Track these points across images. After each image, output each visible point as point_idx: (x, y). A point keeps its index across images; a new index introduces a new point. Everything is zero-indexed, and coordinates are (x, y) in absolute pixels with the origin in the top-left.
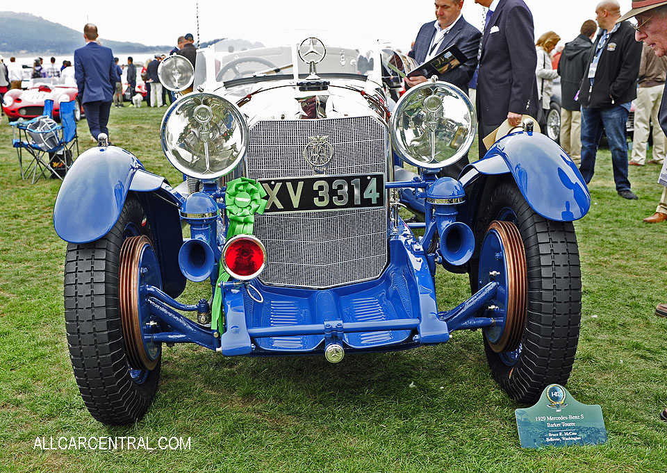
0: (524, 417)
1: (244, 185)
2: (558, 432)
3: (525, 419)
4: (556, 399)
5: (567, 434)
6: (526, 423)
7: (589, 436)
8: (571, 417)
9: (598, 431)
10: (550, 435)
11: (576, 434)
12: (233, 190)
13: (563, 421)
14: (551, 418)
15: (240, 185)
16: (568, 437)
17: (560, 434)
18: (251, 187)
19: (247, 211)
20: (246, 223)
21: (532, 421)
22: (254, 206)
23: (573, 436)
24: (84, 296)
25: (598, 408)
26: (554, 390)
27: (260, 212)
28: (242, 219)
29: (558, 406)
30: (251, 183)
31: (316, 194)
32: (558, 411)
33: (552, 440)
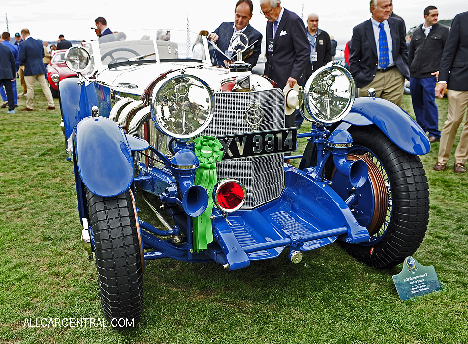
0: (398, 280)
1: (206, 141)
2: (416, 287)
3: (399, 281)
4: (411, 266)
5: (421, 287)
6: (399, 284)
7: (431, 286)
8: (421, 276)
9: (435, 282)
10: (413, 289)
11: (425, 286)
12: (199, 144)
13: (417, 279)
14: (411, 279)
15: (204, 141)
16: (421, 288)
17: (418, 288)
18: (211, 142)
19: (211, 160)
20: (211, 168)
21: (402, 282)
22: (216, 155)
23: (425, 288)
24: (117, 238)
25: (432, 267)
26: (409, 260)
27: (220, 160)
28: (209, 166)
29: (413, 270)
30: (212, 139)
31: (254, 145)
32: (414, 273)
33: (415, 292)
